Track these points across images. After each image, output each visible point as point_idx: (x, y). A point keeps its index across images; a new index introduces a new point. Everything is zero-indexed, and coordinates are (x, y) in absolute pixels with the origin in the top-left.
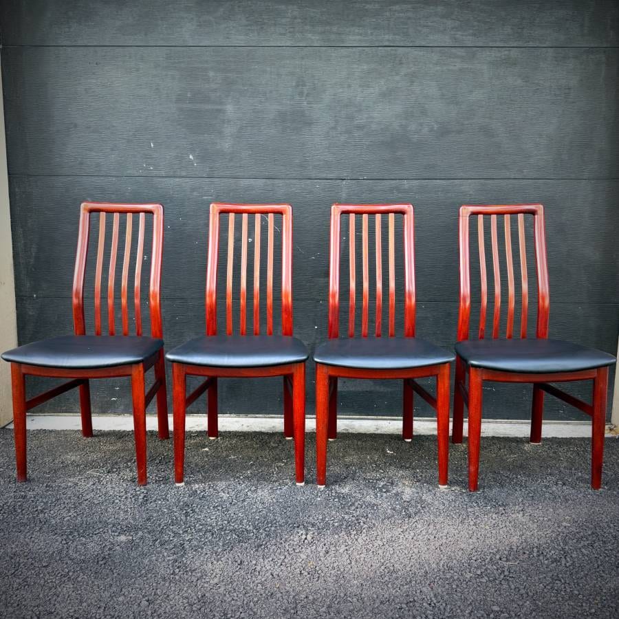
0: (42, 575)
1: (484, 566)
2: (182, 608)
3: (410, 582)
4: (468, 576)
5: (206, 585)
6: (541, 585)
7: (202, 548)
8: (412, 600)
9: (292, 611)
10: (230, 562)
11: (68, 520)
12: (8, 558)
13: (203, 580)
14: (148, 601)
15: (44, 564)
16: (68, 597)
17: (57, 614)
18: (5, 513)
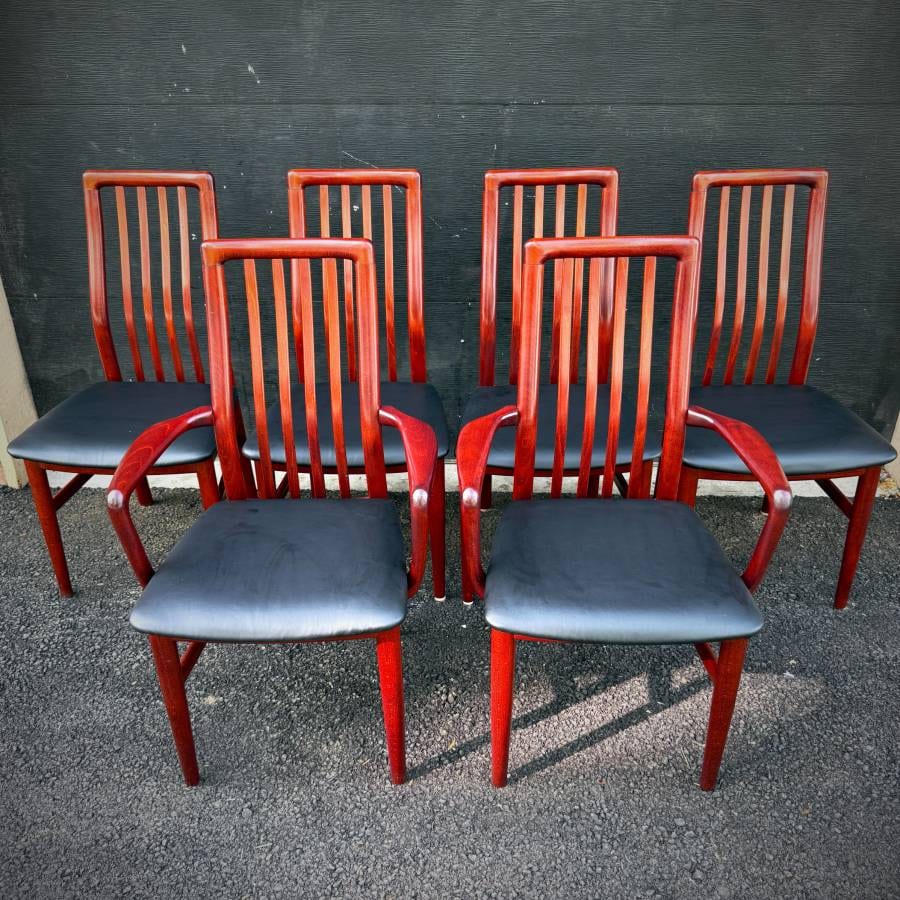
0: (115, 766)
1: (673, 749)
2: (294, 820)
3: (577, 776)
4: (652, 765)
5: (322, 782)
6: (742, 783)
7: (314, 717)
8: (577, 807)
9: (429, 826)
10: (350, 744)
11: (137, 669)
12: (69, 738)
13: (318, 774)
14: (250, 808)
15: (117, 748)
16: (153, 802)
17: (143, 829)
18: (53, 656)
